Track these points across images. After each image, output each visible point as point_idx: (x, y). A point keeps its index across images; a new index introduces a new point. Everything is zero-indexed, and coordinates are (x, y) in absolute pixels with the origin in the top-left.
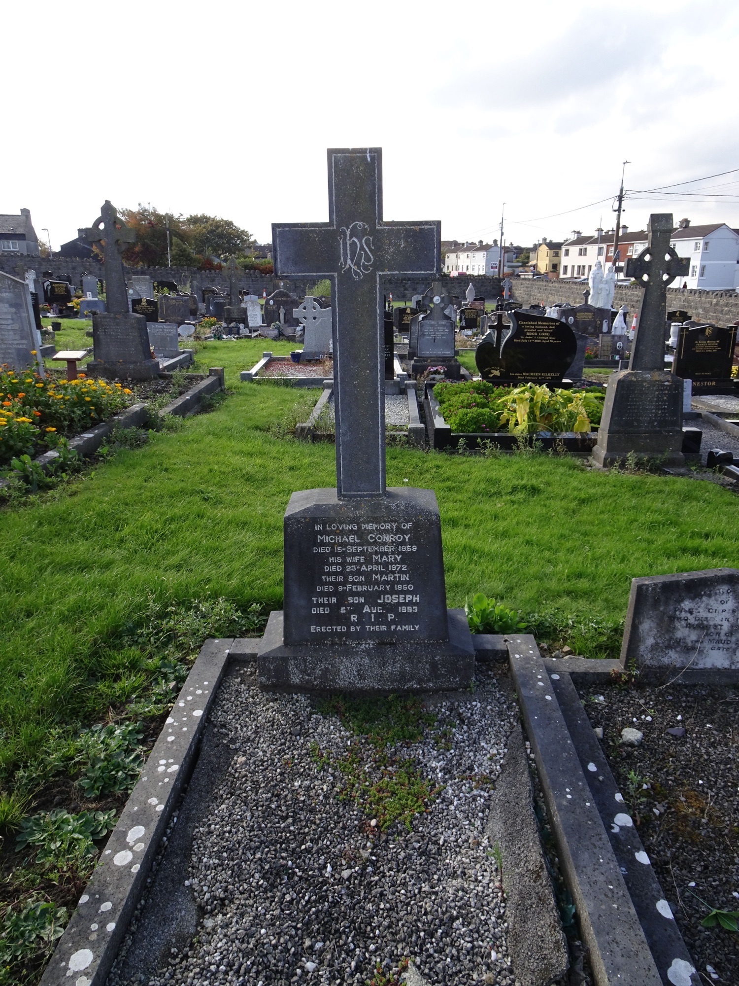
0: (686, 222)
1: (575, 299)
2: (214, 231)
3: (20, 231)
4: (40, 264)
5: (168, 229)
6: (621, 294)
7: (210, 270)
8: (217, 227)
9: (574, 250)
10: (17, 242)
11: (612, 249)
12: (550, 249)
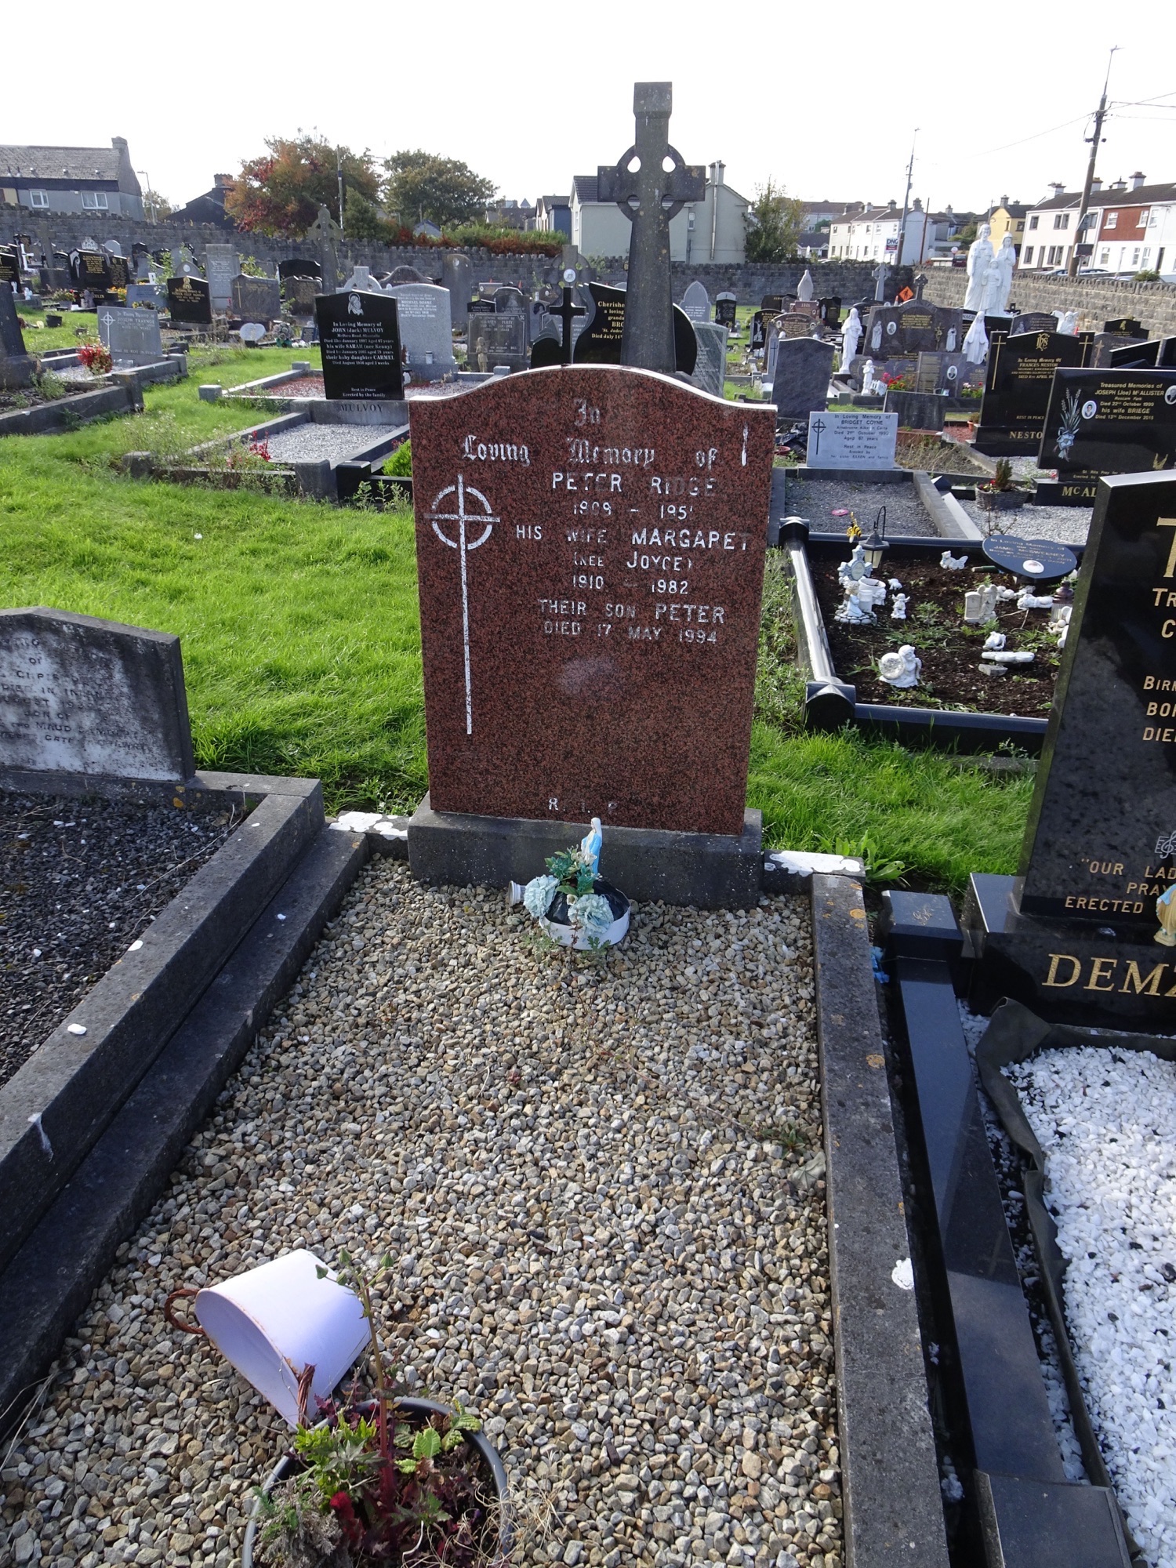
2: (435, 179)
3: (109, 176)
4: (133, 233)
5: (341, 173)
7: (405, 245)
8: (440, 173)
9: (1048, 218)
10: (105, 194)
11: (1113, 216)
12: (1013, 217)
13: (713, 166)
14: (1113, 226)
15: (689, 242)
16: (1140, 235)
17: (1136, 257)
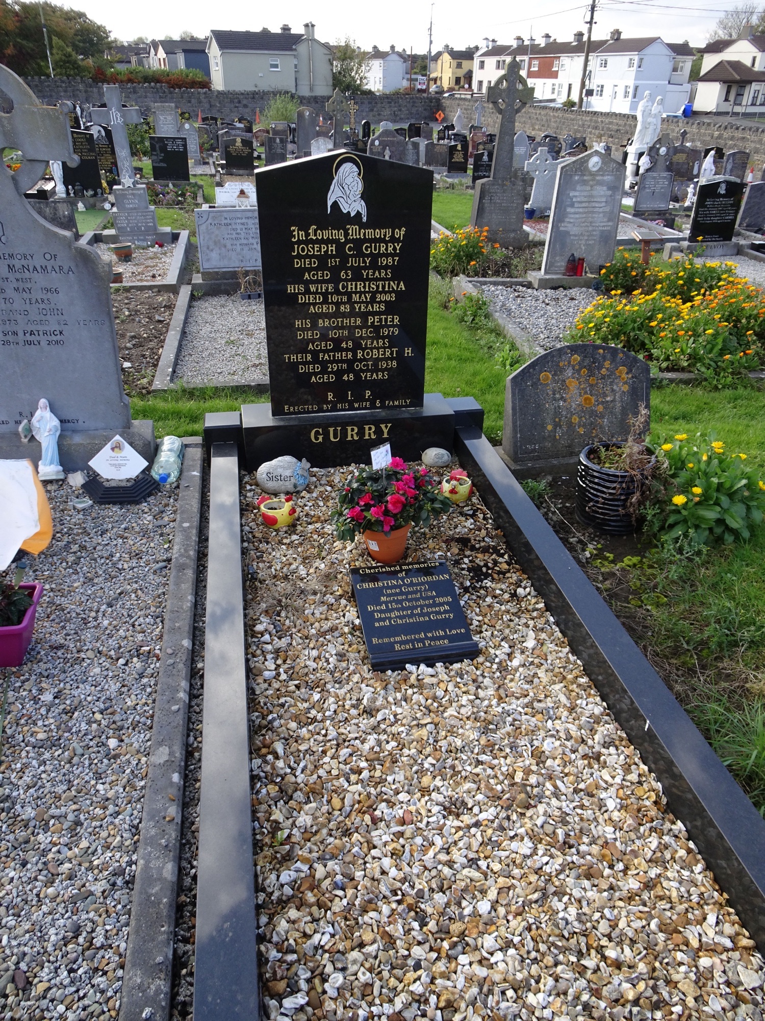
0: (617, 34)
1: (533, 125)
5: (43, 25)
6: (596, 122)
9: (491, 62)
11: (536, 62)
12: (453, 58)
13: (306, 26)
14: (536, 69)
15: (296, 79)
16: (555, 75)
17: (554, 89)
